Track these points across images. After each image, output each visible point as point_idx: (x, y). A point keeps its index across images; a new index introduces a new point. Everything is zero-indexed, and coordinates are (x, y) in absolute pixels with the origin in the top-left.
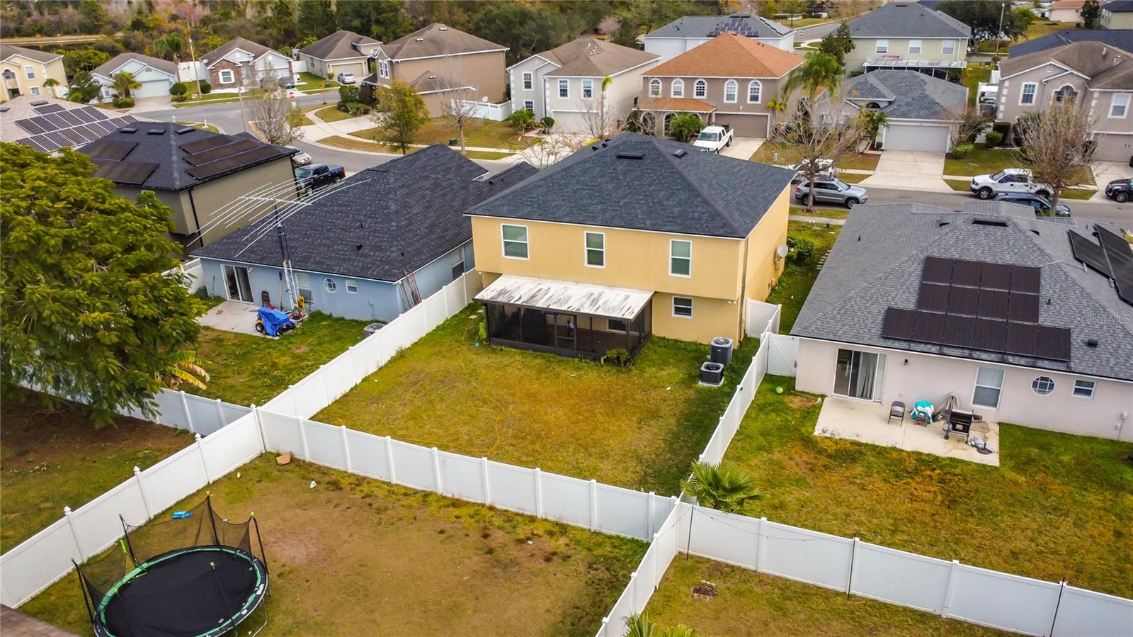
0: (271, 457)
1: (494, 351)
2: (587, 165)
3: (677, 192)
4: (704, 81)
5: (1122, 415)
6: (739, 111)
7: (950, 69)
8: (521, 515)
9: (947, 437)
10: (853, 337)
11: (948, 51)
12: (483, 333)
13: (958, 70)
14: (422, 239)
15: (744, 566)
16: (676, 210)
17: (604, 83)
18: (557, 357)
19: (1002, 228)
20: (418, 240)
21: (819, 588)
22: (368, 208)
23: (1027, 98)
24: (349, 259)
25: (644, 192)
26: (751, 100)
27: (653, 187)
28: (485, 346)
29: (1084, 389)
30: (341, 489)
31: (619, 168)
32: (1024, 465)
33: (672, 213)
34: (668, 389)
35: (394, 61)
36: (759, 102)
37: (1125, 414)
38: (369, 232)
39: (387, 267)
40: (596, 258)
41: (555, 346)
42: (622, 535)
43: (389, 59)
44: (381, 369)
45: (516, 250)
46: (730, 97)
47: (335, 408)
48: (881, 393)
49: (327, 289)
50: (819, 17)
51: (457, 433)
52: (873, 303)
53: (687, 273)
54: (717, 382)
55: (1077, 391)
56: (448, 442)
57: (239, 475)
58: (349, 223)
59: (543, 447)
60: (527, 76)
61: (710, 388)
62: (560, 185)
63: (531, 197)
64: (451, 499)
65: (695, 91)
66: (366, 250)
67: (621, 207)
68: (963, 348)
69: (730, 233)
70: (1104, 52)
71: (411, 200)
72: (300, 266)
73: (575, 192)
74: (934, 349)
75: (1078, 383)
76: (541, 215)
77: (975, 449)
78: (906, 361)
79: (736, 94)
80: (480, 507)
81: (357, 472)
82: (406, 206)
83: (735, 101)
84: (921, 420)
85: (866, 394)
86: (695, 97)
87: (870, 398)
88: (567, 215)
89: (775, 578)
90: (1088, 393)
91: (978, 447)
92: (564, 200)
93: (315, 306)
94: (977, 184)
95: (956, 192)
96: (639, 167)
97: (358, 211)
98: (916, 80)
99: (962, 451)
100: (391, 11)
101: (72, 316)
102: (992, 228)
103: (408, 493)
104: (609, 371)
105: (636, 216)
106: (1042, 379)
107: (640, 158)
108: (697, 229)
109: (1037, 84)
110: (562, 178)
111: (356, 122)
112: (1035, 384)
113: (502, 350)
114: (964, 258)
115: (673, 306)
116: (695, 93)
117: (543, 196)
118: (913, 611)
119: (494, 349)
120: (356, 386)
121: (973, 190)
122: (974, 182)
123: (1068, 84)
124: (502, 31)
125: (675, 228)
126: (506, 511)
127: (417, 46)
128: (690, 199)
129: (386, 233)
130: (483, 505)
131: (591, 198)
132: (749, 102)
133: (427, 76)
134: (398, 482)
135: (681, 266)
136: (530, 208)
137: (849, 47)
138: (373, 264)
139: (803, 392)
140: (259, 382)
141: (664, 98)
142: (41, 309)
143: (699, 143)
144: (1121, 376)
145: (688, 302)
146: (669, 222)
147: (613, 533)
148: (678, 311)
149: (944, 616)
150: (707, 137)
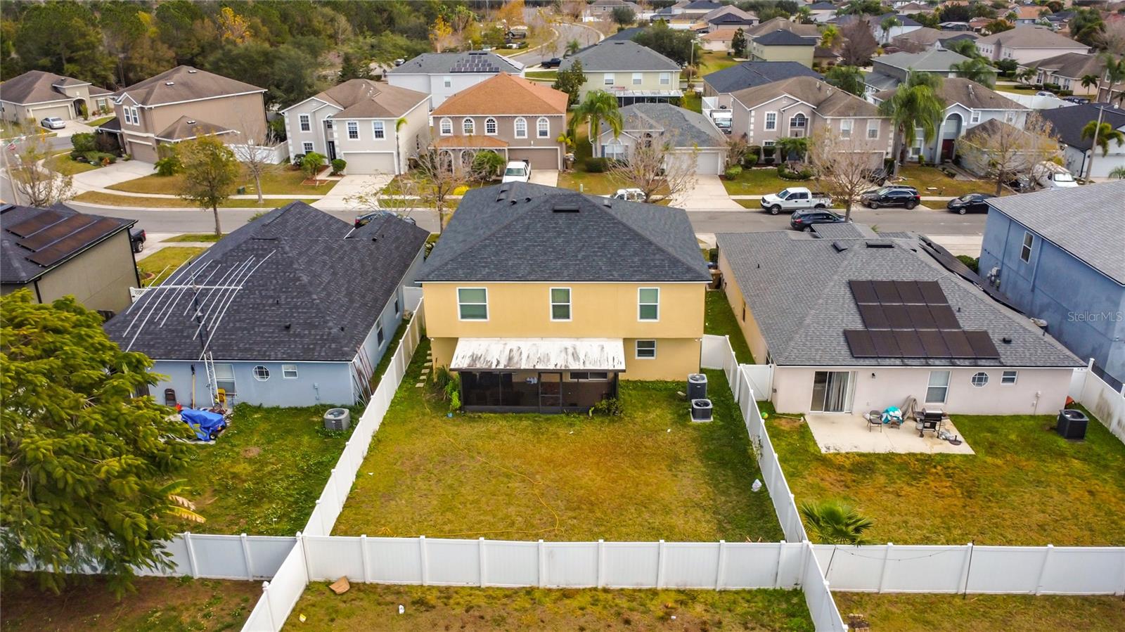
0: (322, 588)
1: (472, 419)
2: (527, 221)
3: (628, 242)
4: (494, 119)
5: (1037, 394)
6: (530, 145)
7: (671, 97)
8: (640, 590)
9: (922, 436)
10: (829, 360)
11: (665, 82)
12: (456, 402)
13: (678, 98)
14: (347, 309)
15: (867, 590)
16: (636, 259)
17: (399, 124)
18: (542, 416)
19: (891, 249)
20: (346, 312)
21: (936, 595)
22: (274, 282)
23: (770, 125)
24: (282, 342)
25: (596, 244)
26: (540, 135)
27: (603, 239)
28: (458, 415)
29: (1010, 377)
30: (434, 607)
31: (561, 222)
32: (991, 448)
33: (633, 262)
34: (669, 431)
35: (146, 107)
36: (548, 137)
37: (1040, 393)
38: (290, 309)
39: (333, 346)
40: (561, 312)
41: (538, 405)
42: (748, 588)
43: (140, 105)
44: (365, 459)
45: (474, 312)
46: (521, 133)
47: (350, 514)
48: (852, 404)
49: (258, 378)
50: (510, 48)
51: (507, 516)
52: (829, 328)
53: (656, 318)
54: (708, 417)
55: (1004, 380)
56: (506, 528)
57: (303, 618)
58: (258, 301)
59: (605, 513)
60: (304, 119)
61: (704, 423)
62: (508, 244)
63: (481, 258)
64: (558, 590)
65: (486, 129)
66: (296, 329)
67: (580, 260)
68: (919, 358)
69: (697, 277)
70: (818, 85)
71: (316, 268)
72: (224, 356)
73: (527, 249)
74: (898, 362)
75: (1005, 373)
76: (501, 275)
77: (947, 442)
78: (873, 375)
79: (526, 130)
80: (593, 592)
81: (435, 583)
82: (314, 276)
83: (526, 137)
84: (895, 424)
85: (839, 407)
86: (486, 134)
87: (841, 410)
88: (530, 273)
89: (898, 595)
90: (1012, 380)
91: (949, 440)
92: (519, 258)
93: (240, 397)
94: (769, 203)
95: (748, 210)
96: (579, 220)
97: (263, 286)
98: (673, 112)
99: (940, 446)
100: (89, 48)
101: (83, 470)
102: (883, 250)
103: (511, 594)
104: (603, 422)
105: (601, 269)
106: (980, 374)
107: (578, 211)
108: (665, 276)
109: (776, 113)
110: (506, 236)
111: (106, 173)
112: (974, 379)
113: (480, 417)
114: (875, 279)
115: (637, 349)
116: (486, 131)
117: (494, 256)
118: (1015, 596)
119: (470, 417)
120: (354, 484)
121: (764, 207)
122: (764, 200)
123: (800, 112)
124: (245, 71)
125: (644, 277)
126: (622, 590)
127: (168, 90)
128: (643, 247)
129: (312, 307)
130: (595, 589)
131: (545, 254)
132: (538, 137)
133: (184, 121)
134: (488, 585)
135: (649, 312)
136: (487, 270)
137: (581, 80)
138: (315, 344)
139: (784, 414)
140: (231, 501)
141: (456, 136)
142: (49, 468)
143: (507, 179)
144: (1039, 364)
145: (651, 344)
146: (636, 271)
147: (739, 588)
148: (641, 353)
149: (1038, 595)
150: (510, 172)
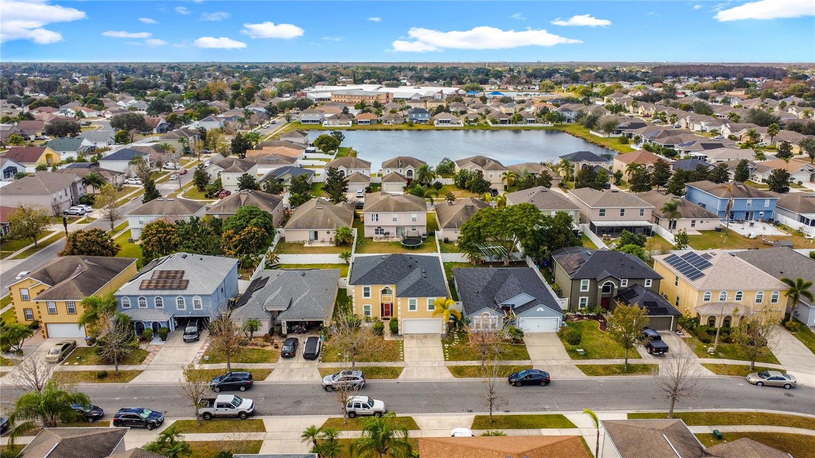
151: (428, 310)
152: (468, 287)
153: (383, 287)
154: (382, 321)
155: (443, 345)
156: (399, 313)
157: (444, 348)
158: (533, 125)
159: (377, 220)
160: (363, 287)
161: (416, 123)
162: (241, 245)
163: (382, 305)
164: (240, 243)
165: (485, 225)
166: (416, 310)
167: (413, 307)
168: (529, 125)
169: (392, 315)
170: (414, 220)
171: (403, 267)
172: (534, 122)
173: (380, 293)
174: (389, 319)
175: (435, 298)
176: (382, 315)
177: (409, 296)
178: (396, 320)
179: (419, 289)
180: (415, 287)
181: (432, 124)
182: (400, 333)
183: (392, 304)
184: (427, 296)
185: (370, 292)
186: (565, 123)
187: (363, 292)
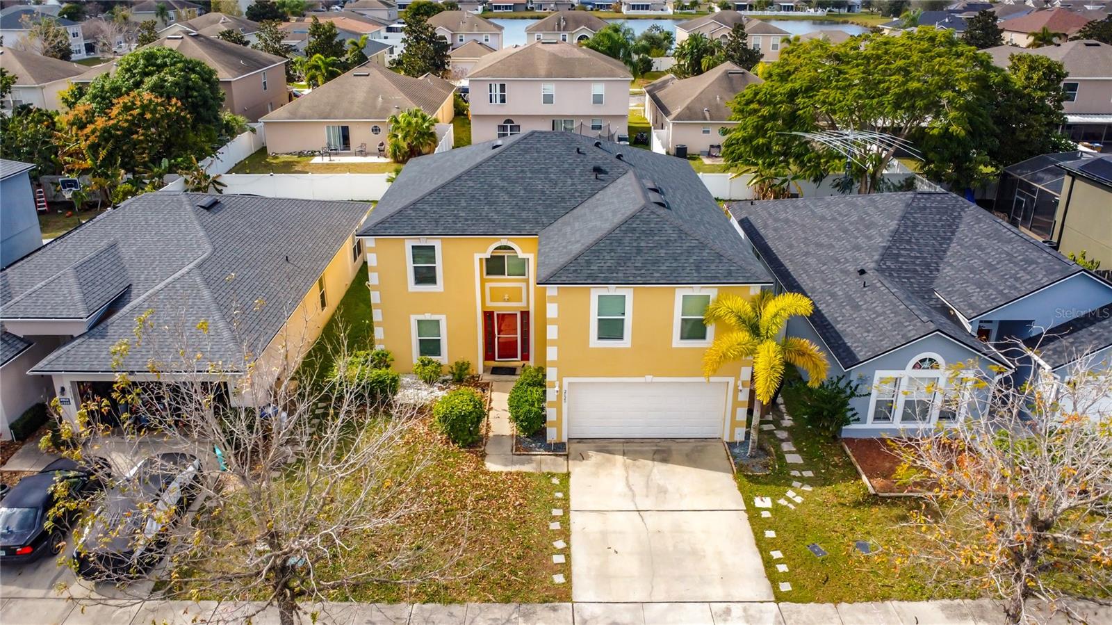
151: (677, 342)
152: (807, 254)
153: (489, 248)
154: (487, 378)
155: (749, 502)
156: (552, 354)
157: (753, 514)
158: (791, 13)
159: (503, 100)
160: (409, 243)
161: (592, 10)
162: (110, 145)
163: (488, 316)
164: (107, 140)
165: (809, 90)
166: (627, 342)
167: (610, 329)
168: (783, 13)
169: (525, 357)
170: (598, 99)
171: (569, 173)
172: (792, 10)
173: (477, 270)
174: (512, 371)
175: (711, 292)
176: (489, 356)
177: (594, 280)
178: (539, 382)
179: (639, 250)
180: (620, 243)
181: (619, 11)
182: (552, 436)
183: (525, 314)
184: (674, 279)
185: (439, 265)
186: (844, 11)
187: (410, 266)
